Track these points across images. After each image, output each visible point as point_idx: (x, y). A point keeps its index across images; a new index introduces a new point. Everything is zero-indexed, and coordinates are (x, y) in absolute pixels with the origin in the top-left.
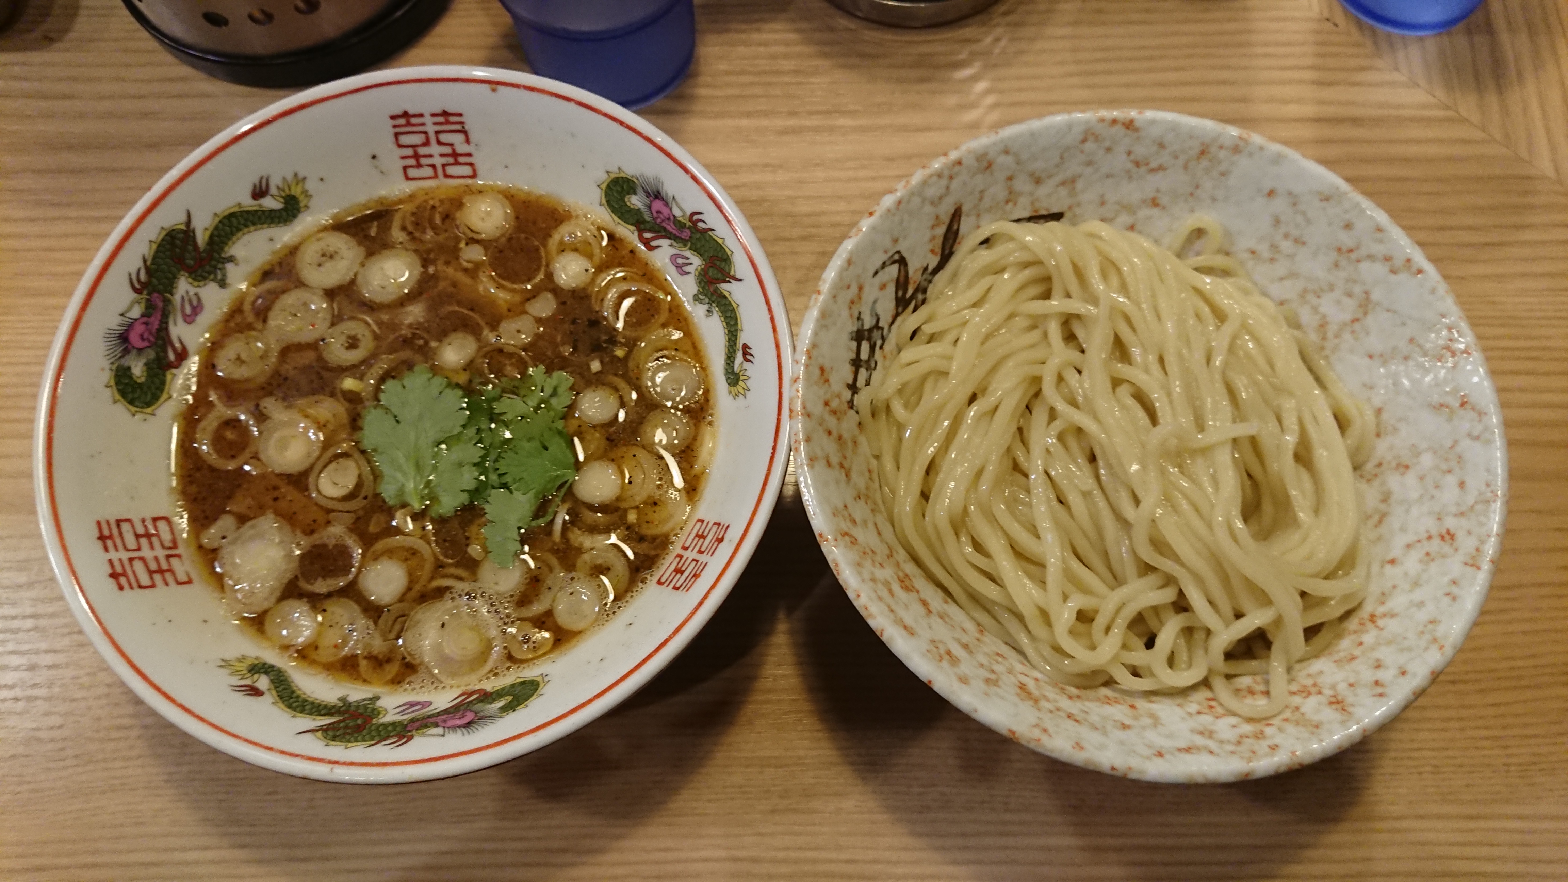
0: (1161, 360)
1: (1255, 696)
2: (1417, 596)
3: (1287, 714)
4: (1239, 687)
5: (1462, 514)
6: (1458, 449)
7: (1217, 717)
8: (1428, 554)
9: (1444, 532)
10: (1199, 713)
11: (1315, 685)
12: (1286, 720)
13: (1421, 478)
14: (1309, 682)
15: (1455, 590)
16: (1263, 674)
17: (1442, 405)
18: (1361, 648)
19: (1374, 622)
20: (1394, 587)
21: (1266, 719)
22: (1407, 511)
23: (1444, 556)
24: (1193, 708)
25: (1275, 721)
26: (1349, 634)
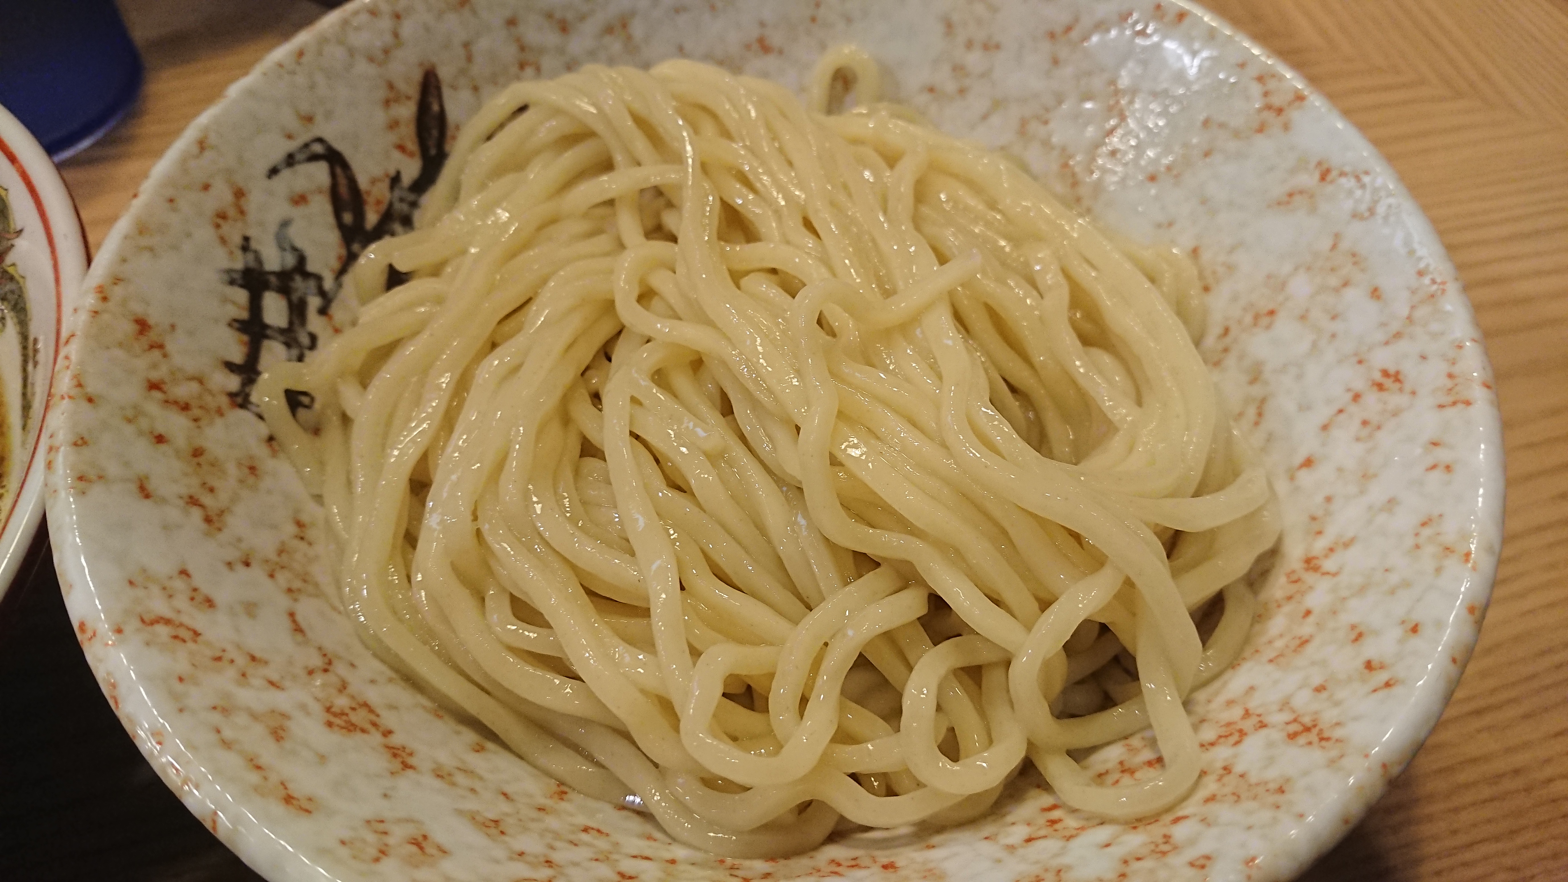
0: (808, 224)
1: (1138, 775)
2: (1377, 493)
3: (1210, 786)
4: (1101, 768)
5: (1398, 335)
6: (1345, 245)
7: (1069, 838)
8: (1365, 423)
9: (1378, 376)
10: (1029, 840)
11: (1247, 714)
12: (1211, 799)
13: (1303, 318)
14: (1236, 713)
15: (1443, 455)
16: (1141, 730)
17: (1291, 195)
18: (1311, 619)
19: (1316, 569)
20: (1329, 499)
21: (1169, 809)
22: (1299, 377)
23: (1395, 414)
24: (1017, 833)
25: (1189, 808)
26: (1279, 606)
